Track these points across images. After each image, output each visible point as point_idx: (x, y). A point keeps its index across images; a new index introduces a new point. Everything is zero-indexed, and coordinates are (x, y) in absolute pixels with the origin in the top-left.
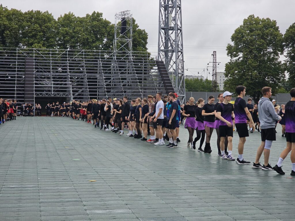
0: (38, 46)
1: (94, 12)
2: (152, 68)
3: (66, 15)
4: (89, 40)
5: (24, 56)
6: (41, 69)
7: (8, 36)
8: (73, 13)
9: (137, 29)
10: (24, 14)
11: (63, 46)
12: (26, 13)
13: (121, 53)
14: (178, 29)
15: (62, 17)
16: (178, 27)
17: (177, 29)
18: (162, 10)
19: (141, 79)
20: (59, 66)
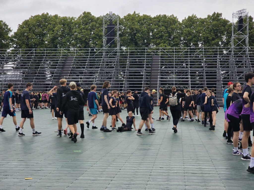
0: (163, 45)
1: (215, 12)
3: (189, 16)
4: (209, 38)
5: (152, 55)
6: (166, 65)
7: (139, 38)
8: (195, 15)
10: (153, 18)
11: (187, 45)
12: (155, 18)
13: (238, 49)
15: (185, 19)
20: (183, 62)
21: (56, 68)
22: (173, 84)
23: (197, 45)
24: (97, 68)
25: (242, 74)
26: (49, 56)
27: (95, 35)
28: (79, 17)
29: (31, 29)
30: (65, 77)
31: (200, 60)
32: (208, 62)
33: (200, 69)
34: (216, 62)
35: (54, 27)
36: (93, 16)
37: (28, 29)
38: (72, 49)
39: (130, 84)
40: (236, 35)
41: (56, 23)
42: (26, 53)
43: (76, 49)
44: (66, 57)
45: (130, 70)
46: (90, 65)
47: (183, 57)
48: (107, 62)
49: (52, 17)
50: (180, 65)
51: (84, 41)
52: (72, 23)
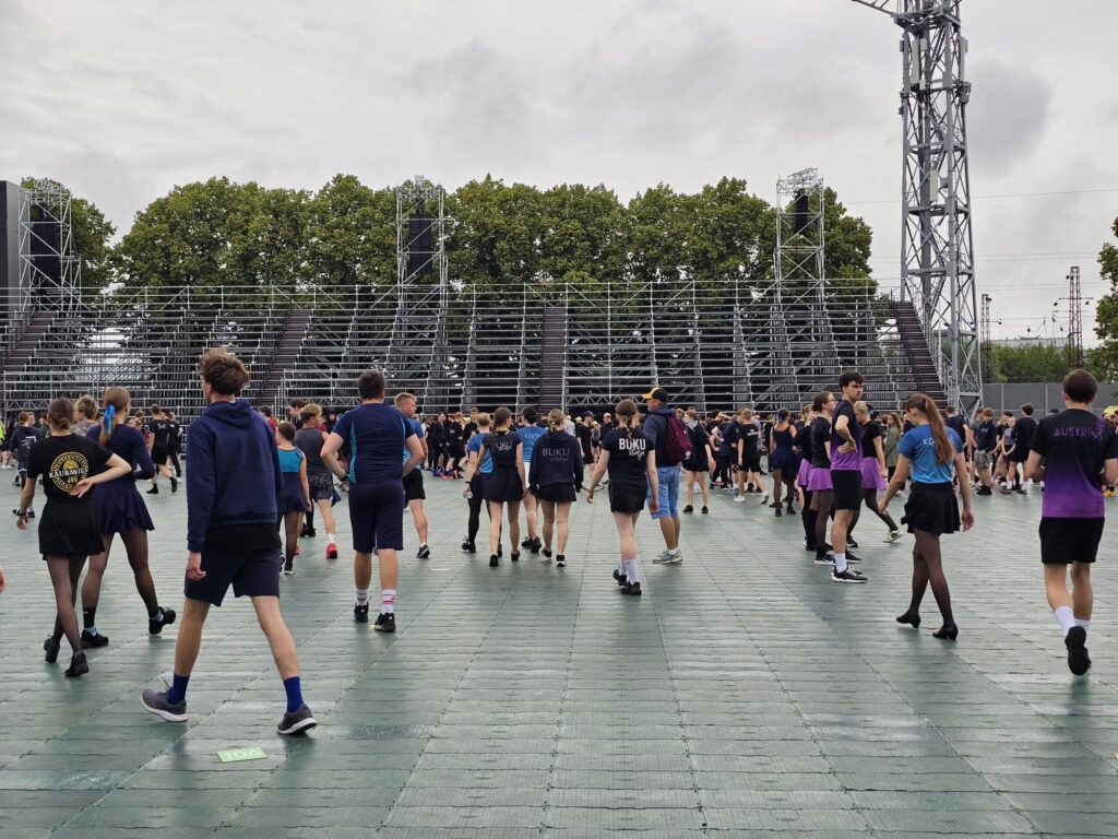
0: (577, 276)
1: (725, 178)
2: (881, 323)
3: (650, 191)
4: (709, 255)
5: (542, 305)
6: (585, 334)
7: (504, 255)
8: (668, 185)
9: (842, 217)
10: (545, 195)
11: (644, 273)
12: (549, 194)
13: (795, 286)
14: (958, 211)
15: (639, 198)
16: (959, 204)
17: (954, 211)
18: (913, 159)
19: (852, 354)
20: (633, 325)
21: (256, 344)
22: (606, 391)
23: (674, 274)
24: (379, 344)
25: (806, 360)
26: (234, 307)
27: (373, 245)
28: (322, 192)
29: (176, 226)
30: (285, 371)
31: (685, 318)
32: (706, 325)
33: (683, 347)
34: (731, 324)
35: (247, 221)
36: (365, 188)
37: (166, 226)
38: (302, 287)
39: (479, 392)
40: (789, 244)
41: (253, 208)
42: (162, 300)
43: (314, 286)
44: (285, 309)
45: (478, 352)
46: (360, 336)
47: (634, 312)
48: (410, 328)
49: (239, 191)
50: (624, 333)
51: (342, 263)
52: (302, 210)
